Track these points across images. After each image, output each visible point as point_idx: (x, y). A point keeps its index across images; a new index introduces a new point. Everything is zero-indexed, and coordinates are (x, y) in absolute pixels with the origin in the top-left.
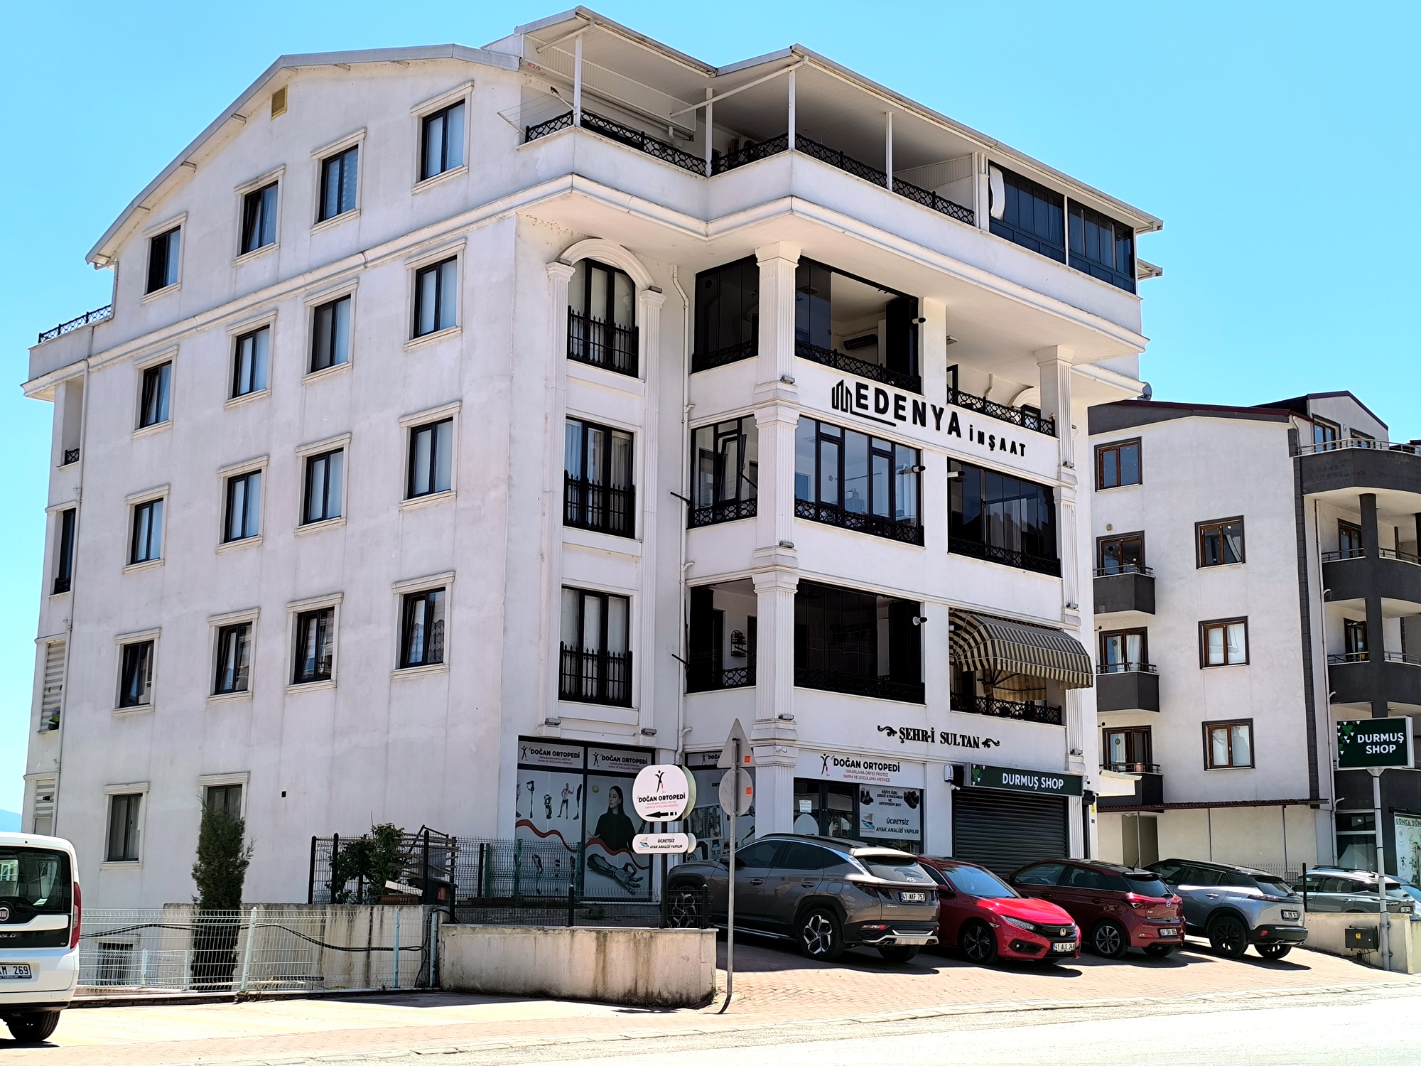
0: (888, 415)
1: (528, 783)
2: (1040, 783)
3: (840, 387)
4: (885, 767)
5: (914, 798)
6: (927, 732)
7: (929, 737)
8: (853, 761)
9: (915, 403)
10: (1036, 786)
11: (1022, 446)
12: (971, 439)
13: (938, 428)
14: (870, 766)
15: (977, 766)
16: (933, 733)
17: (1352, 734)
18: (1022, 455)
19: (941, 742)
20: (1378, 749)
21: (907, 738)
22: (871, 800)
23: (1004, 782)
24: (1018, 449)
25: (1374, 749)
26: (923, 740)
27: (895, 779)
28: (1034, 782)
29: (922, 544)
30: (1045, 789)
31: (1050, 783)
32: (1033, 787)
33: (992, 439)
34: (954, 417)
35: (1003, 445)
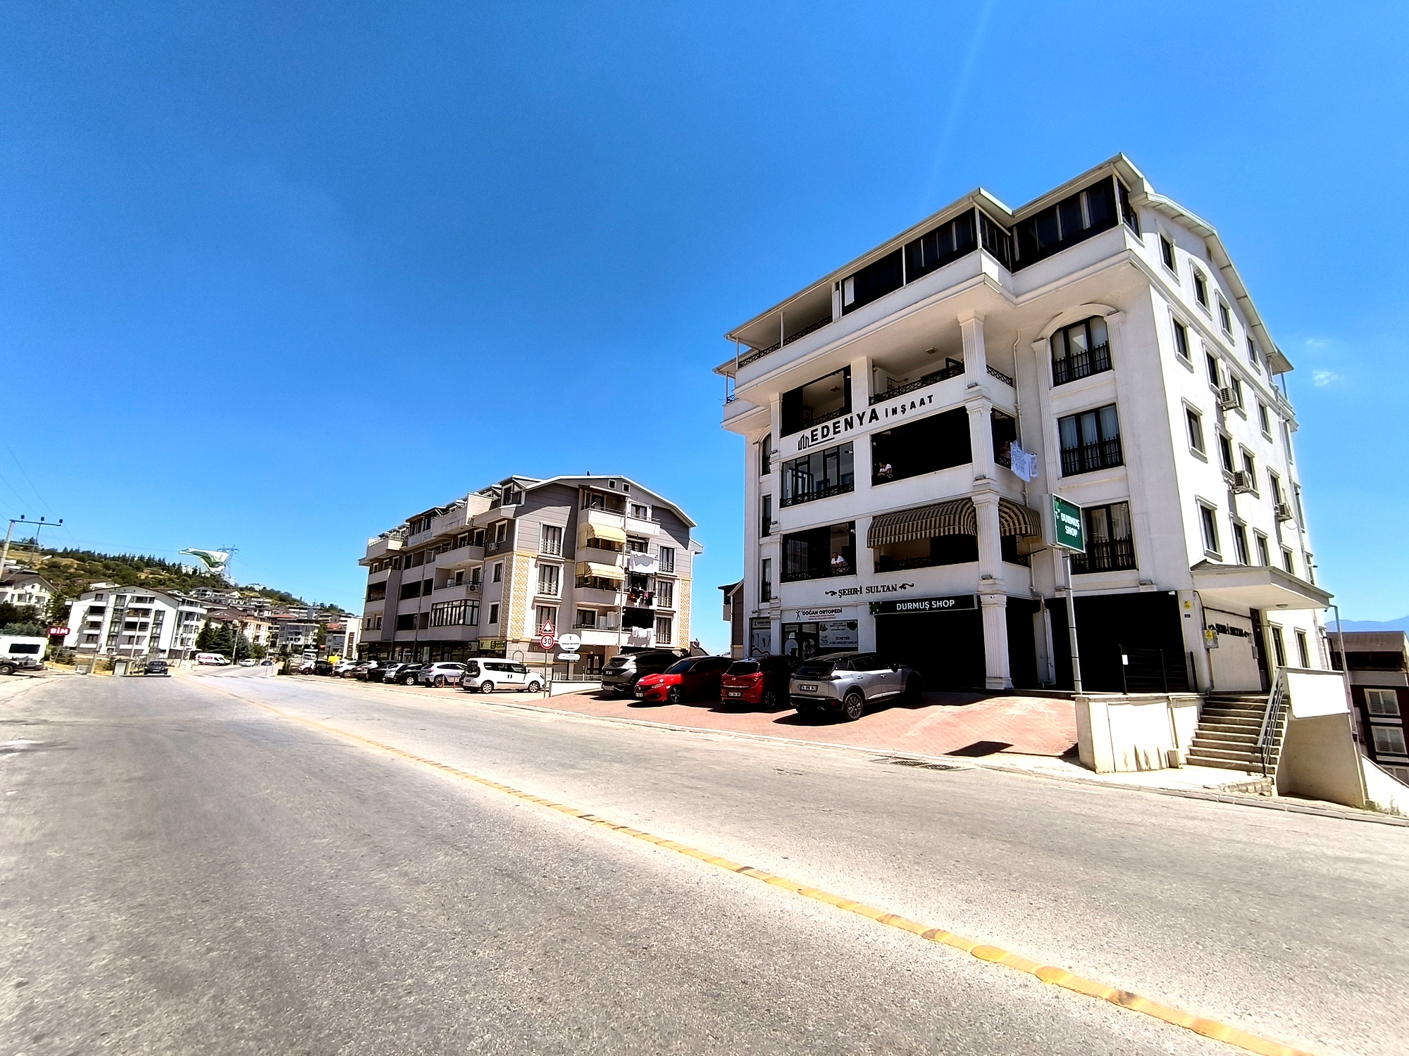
2: (931, 605)
3: (803, 438)
4: (833, 611)
5: (853, 625)
6: (857, 589)
7: (858, 591)
8: (813, 611)
9: (847, 420)
10: (927, 608)
11: (930, 397)
12: (887, 416)
13: (861, 424)
14: (824, 612)
15: (875, 603)
16: (861, 588)
18: (930, 402)
19: (867, 593)
21: (844, 594)
22: (827, 629)
23: (899, 609)
26: (853, 594)
27: (839, 617)
28: (925, 605)
29: (853, 490)
30: (936, 608)
31: (941, 604)
32: (925, 609)
33: (903, 407)
34: (874, 411)
35: (913, 405)
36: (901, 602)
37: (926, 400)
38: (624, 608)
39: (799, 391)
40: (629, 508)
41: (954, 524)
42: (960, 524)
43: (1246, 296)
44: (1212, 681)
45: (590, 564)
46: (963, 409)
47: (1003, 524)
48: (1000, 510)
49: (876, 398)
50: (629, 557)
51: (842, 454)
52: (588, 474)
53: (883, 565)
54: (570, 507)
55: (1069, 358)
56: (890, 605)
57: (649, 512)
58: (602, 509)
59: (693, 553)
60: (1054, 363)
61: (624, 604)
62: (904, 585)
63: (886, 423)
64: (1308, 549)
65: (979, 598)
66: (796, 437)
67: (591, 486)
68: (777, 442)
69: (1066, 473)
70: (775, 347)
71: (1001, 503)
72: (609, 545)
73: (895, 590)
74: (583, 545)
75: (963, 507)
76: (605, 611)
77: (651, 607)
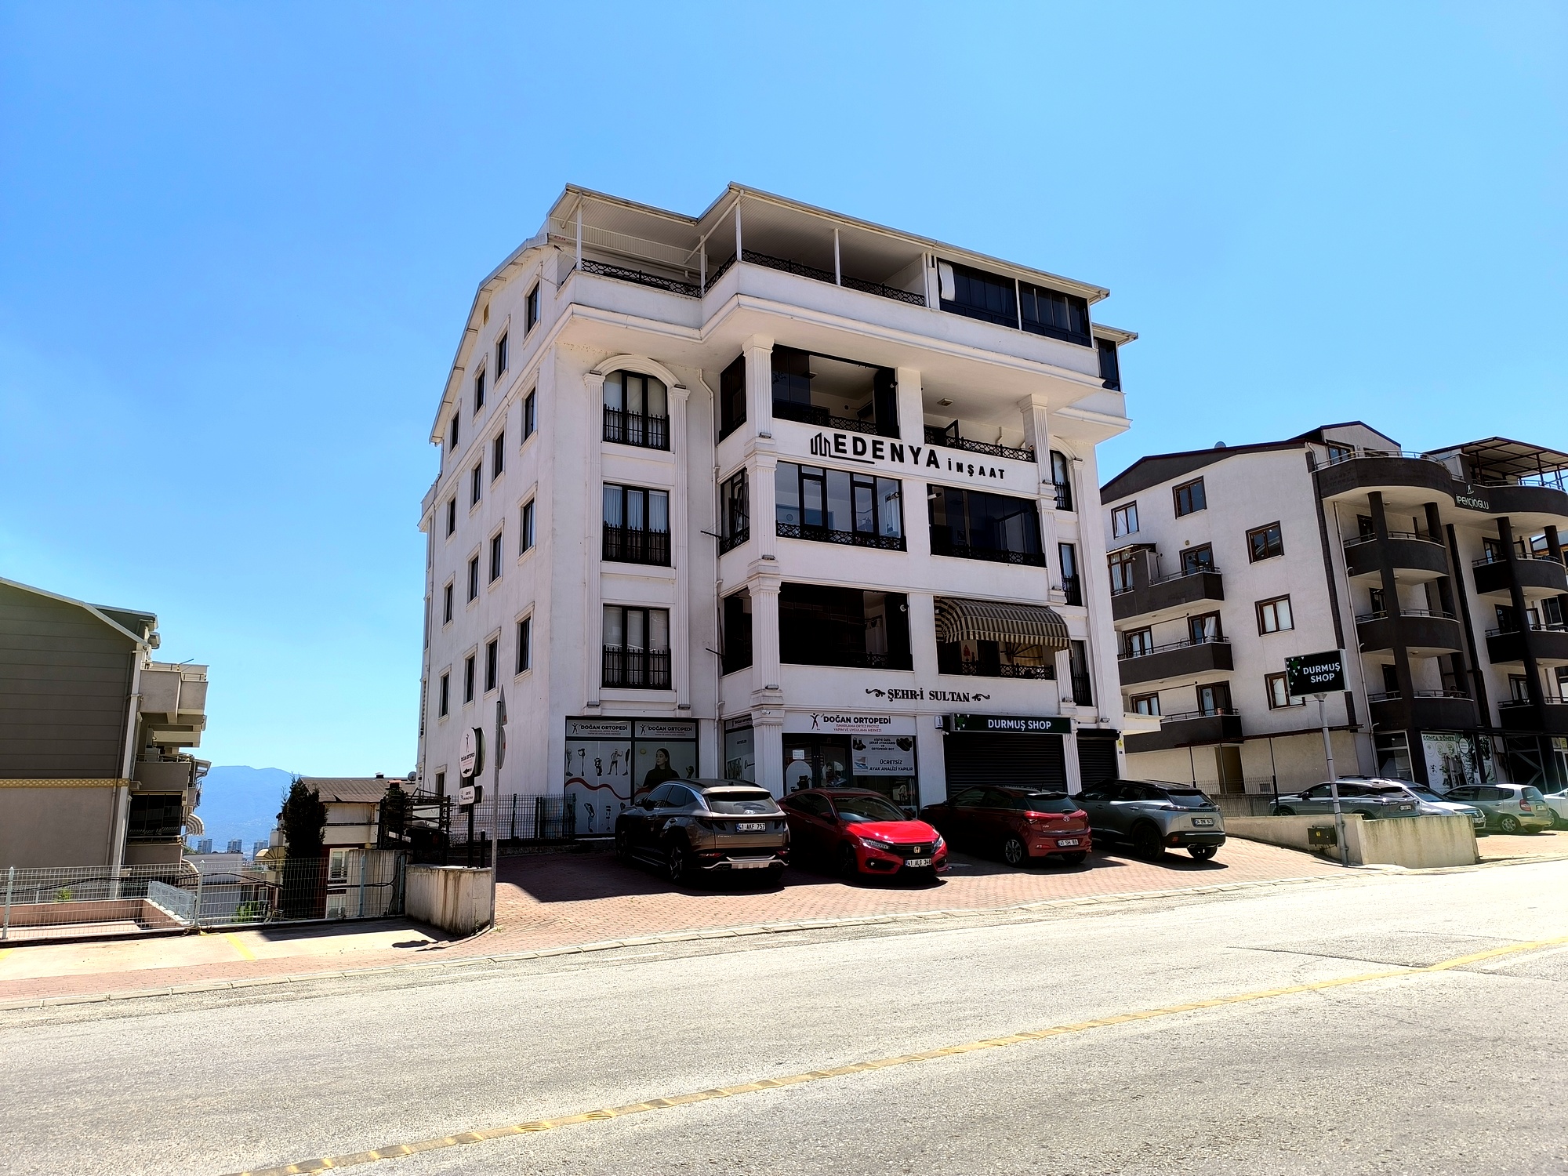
0: (868, 455)
1: (579, 751)
2: (1027, 725)
3: (818, 438)
4: (876, 720)
5: (907, 743)
6: (915, 692)
7: (918, 695)
8: (843, 718)
9: (893, 446)
10: (1023, 728)
11: (1002, 471)
12: (950, 469)
13: (916, 462)
14: (861, 720)
15: (961, 715)
16: (922, 692)
17: (1299, 667)
18: (1002, 477)
19: (930, 699)
20: (1320, 678)
21: (896, 697)
22: (865, 747)
23: (990, 726)
24: (998, 473)
25: (1317, 678)
26: (912, 698)
27: (885, 730)
28: (1020, 725)
29: (905, 551)
30: (1032, 730)
31: (1037, 725)
32: (1020, 729)
33: (970, 467)
34: (932, 453)
35: (982, 472)
36: (994, 717)
49: (935, 438)
56: (977, 720)
62: (978, 696)
63: (948, 477)
68: (767, 421)
73: (968, 700)
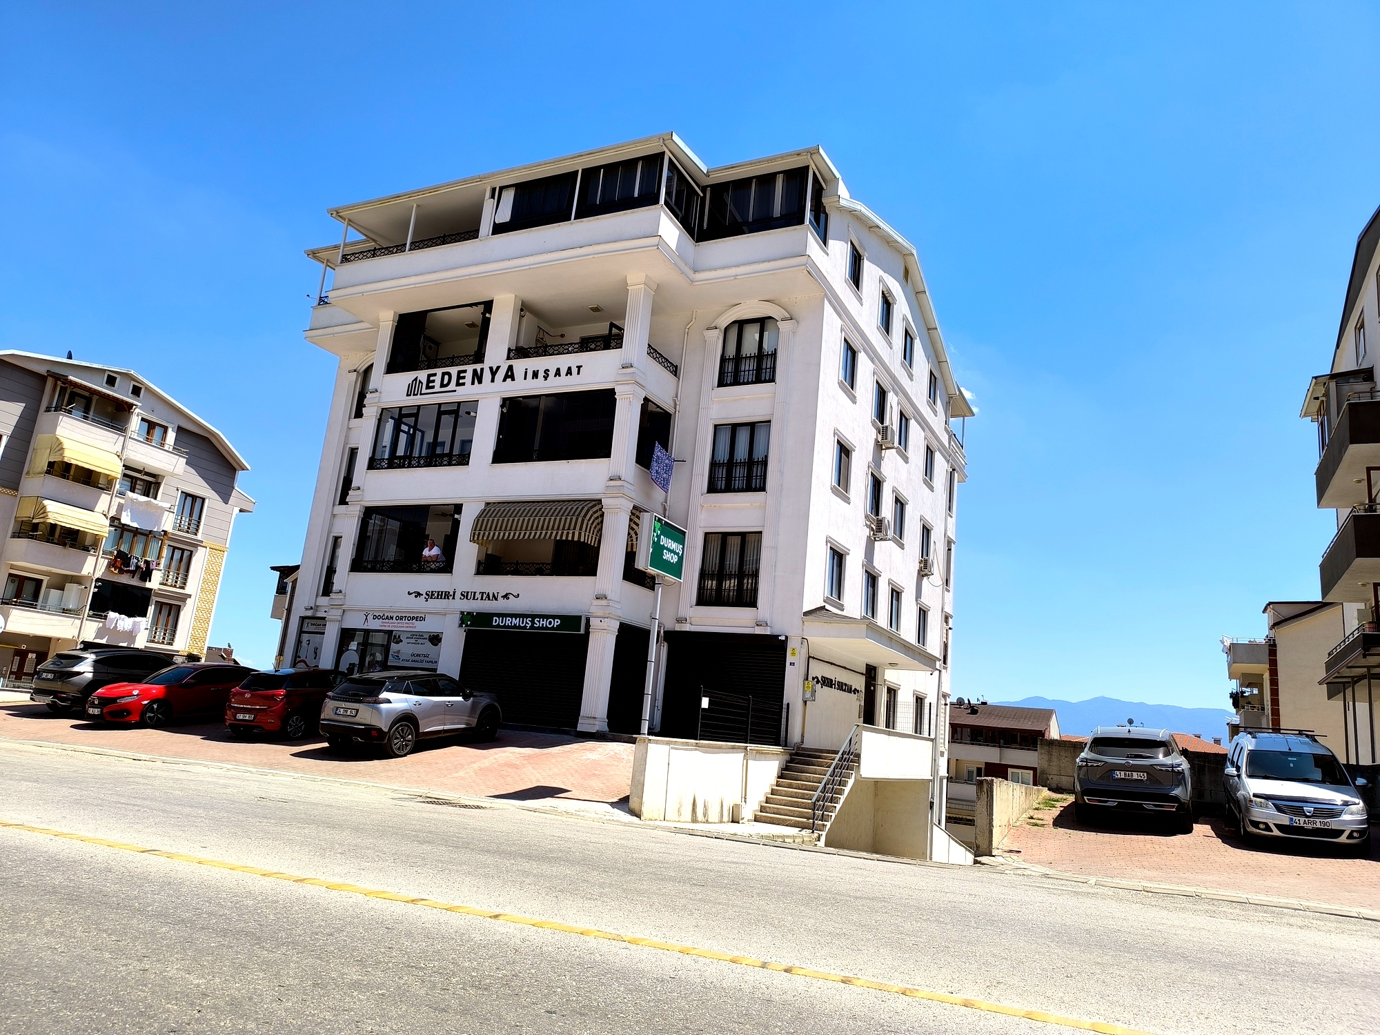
0: (452, 386)
2: (533, 622)
3: (414, 382)
4: (413, 618)
5: (435, 639)
6: (449, 593)
7: (451, 595)
8: (388, 616)
9: (476, 371)
10: (529, 626)
11: (579, 367)
12: (525, 378)
13: (493, 381)
14: (402, 618)
15: (468, 613)
16: (454, 593)
18: (578, 373)
19: (461, 599)
21: (431, 598)
22: (402, 641)
23: (494, 624)
26: (444, 598)
27: (420, 626)
28: (526, 623)
29: (468, 464)
30: (539, 628)
31: (545, 623)
32: (525, 627)
33: (547, 371)
34: (510, 368)
35: (558, 373)
36: (499, 615)
37: (574, 370)
38: (98, 580)
39: (422, 316)
40: (135, 423)
41: (574, 529)
42: (581, 529)
43: (936, 329)
44: (803, 736)
45: (46, 502)
46: (611, 392)
47: (631, 537)
48: (631, 520)
49: (519, 352)
50: (122, 501)
51: (461, 414)
52: (70, 357)
53: (488, 566)
54: (24, 405)
55: (738, 358)
56: (485, 618)
57: (171, 436)
58: (86, 418)
59: (236, 510)
60: (723, 360)
61: (98, 575)
62: (507, 594)
63: (522, 387)
64: (948, 609)
65: (588, 620)
66: (406, 378)
67: (71, 378)
68: (378, 378)
69: (712, 489)
70: (400, 248)
71: (634, 511)
72: (88, 478)
73: (496, 599)
74: (39, 470)
75: (591, 509)
76: (61, 583)
77: (148, 585)
